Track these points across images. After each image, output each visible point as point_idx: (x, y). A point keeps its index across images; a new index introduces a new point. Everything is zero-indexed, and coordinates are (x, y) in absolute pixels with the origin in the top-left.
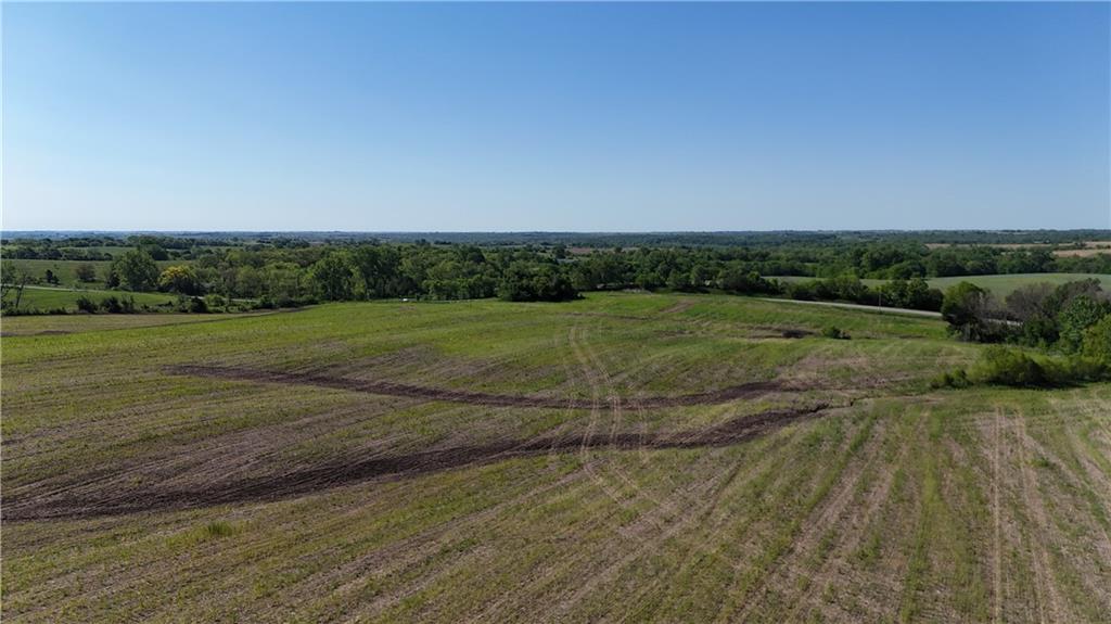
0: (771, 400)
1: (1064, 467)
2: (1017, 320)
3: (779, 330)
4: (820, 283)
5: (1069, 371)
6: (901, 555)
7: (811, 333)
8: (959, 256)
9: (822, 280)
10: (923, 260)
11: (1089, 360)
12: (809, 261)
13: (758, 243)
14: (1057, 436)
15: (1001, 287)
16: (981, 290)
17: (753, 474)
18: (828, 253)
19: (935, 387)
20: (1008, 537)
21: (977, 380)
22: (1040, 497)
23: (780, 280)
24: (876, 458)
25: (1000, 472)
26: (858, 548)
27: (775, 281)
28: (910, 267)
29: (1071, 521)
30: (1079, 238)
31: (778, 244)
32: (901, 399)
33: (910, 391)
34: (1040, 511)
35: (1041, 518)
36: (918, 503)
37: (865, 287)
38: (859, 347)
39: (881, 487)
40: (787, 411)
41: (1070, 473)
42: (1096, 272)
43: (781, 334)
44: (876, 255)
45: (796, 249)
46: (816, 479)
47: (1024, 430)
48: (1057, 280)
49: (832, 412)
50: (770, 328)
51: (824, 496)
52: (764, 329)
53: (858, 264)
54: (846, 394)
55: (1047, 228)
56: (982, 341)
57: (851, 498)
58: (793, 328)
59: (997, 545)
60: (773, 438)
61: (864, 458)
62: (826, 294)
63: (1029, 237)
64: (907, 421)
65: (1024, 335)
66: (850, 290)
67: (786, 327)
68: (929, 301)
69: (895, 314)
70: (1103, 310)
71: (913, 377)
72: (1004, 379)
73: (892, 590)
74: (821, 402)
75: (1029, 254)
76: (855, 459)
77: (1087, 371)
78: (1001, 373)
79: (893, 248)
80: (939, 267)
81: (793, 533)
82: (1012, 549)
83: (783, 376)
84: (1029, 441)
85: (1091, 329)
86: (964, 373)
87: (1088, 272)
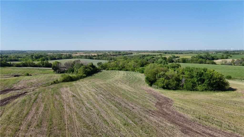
0: (12, 93)
1: (77, 96)
2: (66, 68)
3: (12, 75)
4: (23, 63)
5: (76, 77)
6: (46, 122)
7: (21, 75)
8: (55, 56)
9: (23, 62)
10: (47, 57)
11: (80, 75)
12: (20, 58)
13: (4, 53)
14: (75, 90)
15: (63, 62)
16: (59, 63)
17: (8, 113)
18: (25, 55)
19: (52, 84)
20: (68, 112)
21: (60, 81)
22: (73, 103)
23: (12, 62)
24: (40, 102)
25: (65, 99)
26: (37, 124)
27: (11, 63)
28: (44, 58)
29: (78, 106)
30: (76, 52)
31: (10, 53)
32: (45, 88)
33: (46, 86)
34: (73, 105)
35: (73, 107)
36: (50, 110)
37: (34, 63)
38: (34, 77)
39: (41, 108)
40: (16, 95)
41: (78, 97)
42: (79, 58)
43: (13, 76)
44: (36, 56)
45: (16, 55)
46: (25, 110)
47: (69, 90)
48: (73, 60)
49: (28, 93)
50: (10, 75)
51: (28, 114)
52: (8, 75)
53: (32, 58)
54: (32, 88)
55: (71, 50)
56: (60, 73)
57: (34, 112)
58: (16, 74)
59: (66, 114)
60: (13, 103)
61: (37, 103)
62: (25, 65)
63: (68, 52)
64: (46, 92)
65: (68, 71)
66: (31, 64)
67: (15, 74)
68: (49, 66)
69: (42, 69)
70: (81, 65)
71: (47, 82)
72: (65, 81)
73: (45, 131)
74: (25, 92)
75: (68, 55)
76: (35, 103)
77: (79, 77)
78: (64, 79)
79: (40, 54)
80: (51, 58)
81: (20, 125)
82: (69, 114)
83: (14, 87)
84: (70, 92)
85: (80, 69)
86: (57, 80)
87: (78, 58)
